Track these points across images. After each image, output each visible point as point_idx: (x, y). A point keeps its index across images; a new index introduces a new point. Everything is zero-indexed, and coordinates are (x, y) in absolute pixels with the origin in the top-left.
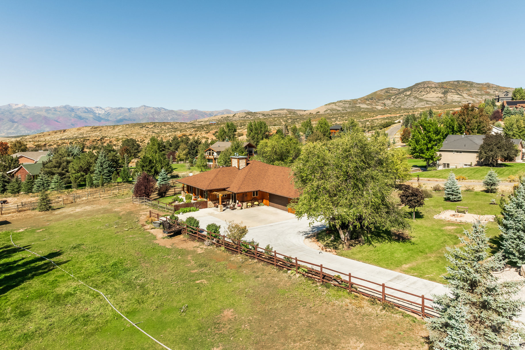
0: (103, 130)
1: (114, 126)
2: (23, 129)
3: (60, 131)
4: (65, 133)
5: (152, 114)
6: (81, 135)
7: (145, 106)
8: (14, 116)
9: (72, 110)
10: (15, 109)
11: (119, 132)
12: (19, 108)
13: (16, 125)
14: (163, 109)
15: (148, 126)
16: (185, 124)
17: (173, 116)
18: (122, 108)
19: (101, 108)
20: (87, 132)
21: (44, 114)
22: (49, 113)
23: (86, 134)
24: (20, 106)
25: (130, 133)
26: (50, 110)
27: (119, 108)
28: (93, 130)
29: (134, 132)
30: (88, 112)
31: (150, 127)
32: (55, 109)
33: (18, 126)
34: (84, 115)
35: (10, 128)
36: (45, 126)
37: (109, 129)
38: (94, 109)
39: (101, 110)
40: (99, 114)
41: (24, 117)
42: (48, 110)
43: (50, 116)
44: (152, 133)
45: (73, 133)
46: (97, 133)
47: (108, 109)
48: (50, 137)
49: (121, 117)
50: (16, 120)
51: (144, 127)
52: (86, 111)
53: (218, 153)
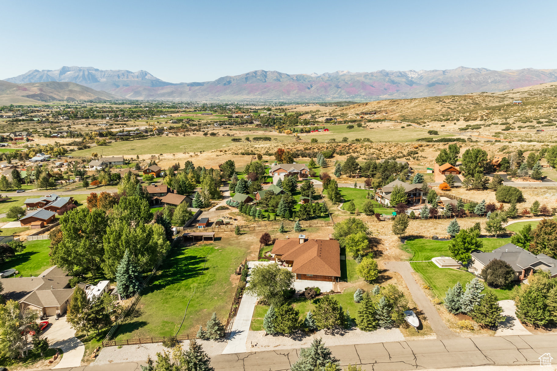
0: (401, 104)
1: (412, 99)
2: (344, 94)
3: (363, 104)
4: (367, 106)
5: (470, 76)
6: (379, 108)
7: (462, 67)
8: (339, 82)
9: (387, 74)
10: (341, 76)
11: (414, 107)
12: (344, 75)
13: (340, 90)
14: (484, 70)
15: (446, 101)
16: (491, 98)
17: (496, 78)
18: (436, 71)
19: (414, 71)
20: (386, 105)
21: (362, 79)
22: (366, 79)
23: (384, 108)
24: (344, 73)
25: (424, 108)
26: (368, 75)
27: (433, 71)
28: (391, 103)
29: (428, 107)
30: (402, 76)
31: (447, 101)
32: (372, 74)
33: (341, 91)
34: (396, 79)
35: (335, 93)
36: (362, 91)
37: (406, 103)
38: (407, 73)
39: (414, 73)
40: (412, 78)
41: (346, 83)
42: (366, 75)
43: (367, 81)
44: (446, 109)
45: (373, 106)
46: (394, 107)
47: (421, 72)
48: (354, 110)
49: (433, 80)
50: (340, 86)
51: (441, 101)
52: (400, 75)
53: (387, 193)
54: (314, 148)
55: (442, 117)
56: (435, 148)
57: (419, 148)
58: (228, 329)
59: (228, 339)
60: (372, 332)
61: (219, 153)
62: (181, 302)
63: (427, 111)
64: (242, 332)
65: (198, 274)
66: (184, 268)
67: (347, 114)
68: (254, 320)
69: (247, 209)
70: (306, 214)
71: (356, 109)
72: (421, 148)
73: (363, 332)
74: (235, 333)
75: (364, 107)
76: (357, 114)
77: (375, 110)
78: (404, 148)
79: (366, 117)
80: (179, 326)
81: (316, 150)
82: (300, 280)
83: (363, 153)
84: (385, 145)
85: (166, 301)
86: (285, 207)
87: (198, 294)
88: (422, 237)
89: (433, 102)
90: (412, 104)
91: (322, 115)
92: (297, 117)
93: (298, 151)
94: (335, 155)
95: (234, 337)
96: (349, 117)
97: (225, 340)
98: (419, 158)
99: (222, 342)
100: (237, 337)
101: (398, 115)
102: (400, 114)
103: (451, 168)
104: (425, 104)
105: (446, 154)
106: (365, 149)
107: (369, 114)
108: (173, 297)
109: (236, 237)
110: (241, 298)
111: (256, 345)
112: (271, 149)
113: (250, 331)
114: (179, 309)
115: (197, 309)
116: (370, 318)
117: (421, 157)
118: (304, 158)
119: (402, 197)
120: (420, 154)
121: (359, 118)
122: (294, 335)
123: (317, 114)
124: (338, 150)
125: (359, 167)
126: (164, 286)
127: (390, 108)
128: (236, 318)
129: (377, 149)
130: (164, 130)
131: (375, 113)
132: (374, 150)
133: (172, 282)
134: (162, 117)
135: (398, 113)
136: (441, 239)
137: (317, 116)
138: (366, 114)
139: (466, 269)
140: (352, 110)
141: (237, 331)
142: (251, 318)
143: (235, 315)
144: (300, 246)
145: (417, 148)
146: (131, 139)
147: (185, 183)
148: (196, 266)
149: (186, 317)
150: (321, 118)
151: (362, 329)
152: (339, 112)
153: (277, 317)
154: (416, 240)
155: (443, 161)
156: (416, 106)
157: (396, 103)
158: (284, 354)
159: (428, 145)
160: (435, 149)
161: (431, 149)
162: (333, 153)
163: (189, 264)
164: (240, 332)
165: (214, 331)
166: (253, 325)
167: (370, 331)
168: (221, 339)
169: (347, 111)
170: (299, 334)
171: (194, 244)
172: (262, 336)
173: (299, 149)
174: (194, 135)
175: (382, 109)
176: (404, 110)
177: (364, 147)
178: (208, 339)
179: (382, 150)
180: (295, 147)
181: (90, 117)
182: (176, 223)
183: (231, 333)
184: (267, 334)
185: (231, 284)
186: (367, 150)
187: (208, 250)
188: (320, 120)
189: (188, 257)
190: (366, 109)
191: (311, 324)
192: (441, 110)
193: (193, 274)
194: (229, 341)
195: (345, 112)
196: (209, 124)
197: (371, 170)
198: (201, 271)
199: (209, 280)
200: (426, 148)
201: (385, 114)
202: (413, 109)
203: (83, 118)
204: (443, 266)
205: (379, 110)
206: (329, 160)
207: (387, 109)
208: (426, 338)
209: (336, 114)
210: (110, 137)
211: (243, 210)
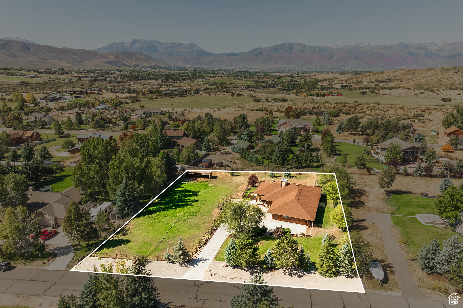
0: (416, 73)
1: (428, 69)
2: (363, 64)
3: (379, 73)
4: (383, 75)
6: (394, 77)
8: (359, 53)
9: (406, 46)
10: (361, 47)
11: (430, 76)
12: (364, 47)
13: (359, 60)
18: (458, 43)
19: (435, 43)
20: (401, 74)
21: (381, 51)
22: (385, 50)
23: (399, 77)
24: (365, 45)
25: (441, 78)
26: (387, 47)
27: (455, 43)
28: (407, 72)
29: (445, 77)
30: (421, 48)
32: (391, 46)
33: (359, 62)
34: (415, 51)
35: (354, 64)
36: (380, 62)
37: (422, 72)
38: (427, 45)
39: (434, 45)
40: (432, 50)
41: (365, 54)
42: (385, 47)
43: (386, 53)
45: (389, 75)
46: (409, 76)
47: (442, 44)
48: (369, 78)
49: (454, 52)
50: (359, 57)
51: (459, 71)
52: (419, 47)
53: (383, 150)
54: (322, 108)
55: (458, 86)
56: (443, 111)
57: (426, 111)
58: (195, 256)
59: (192, 265)
60: (332, 278)
61: (237, 109)
62: (164, 227)
63: (443, 80)
64: (206, 260)
65: (186, 205)
66: (177, 199)
67: (362, 82)
68: (221, 251)
69: (246, 155)
70: (298, 162)
71: (372, 77)
72: (428, 111)
73: (322, 277)
74: (199, 261)
75: (379, 76)
76: (372, 82)
77: (390, 79)
78: (411, 110)
79: (380, 84)
80: (155, 248)
81: (323, 109)
82: (276, 221)
83: (368, 113)
84: (392, 107)
85: (152, 225)
86: (280, 154)
87: (181, 222)
88: (410, 193)
89: (450, 72)
90: (428, 74)
91: (339, 82)
92: (316, 83)
93: (306, 109)
94: (340, 114)
95: (198, 264)
96: (364, 85)
97: (188, 266)
98: (425, 121)
99: (185, 267)
100: (200, 264)
101: (412, 83)
102: (415, 82)
103: (457, 131)
104: (442, 73)
105: (453, 117)
106: (371, 110)
107: (384, 82)
108: (159, 222)
109: (230, 178)
110: (216, 230)
111: (214, 275)
112: (282, 107)
113: (214, 261)
114: (160, 233)
115: (175, 234)
116: (330, 263)
117: (427, 120)
118: (312, 116)
119: (398, 154)
120: (426, 117)
121: (374, 85)
122: (253, 270)
123: (334, 81)
124: (344, 109)
125: (361, 125)
126: (155, 212)
127: (405, 77)
128: (206, 247)
129: (383, 111)
130: (200, 90)
131: (390, 82)
132: (380, 111)
133: (163, 210)
134: (202, 80)
135: (413, 81)
136: (431, 197)
137: (333, 83)
138: (380, 82)
139: (453, 228)
140: (368, 78)
141: (202, 259)
142: (218, 249)
143: (205, 244)
144: (282, 188)
145: (424, 111)
146: (173, 97)
147: (200, 130)
148: (188, 198)
149: (164, 240)
150: (338, 84)
151: (321, 274)
152: (355, 79)
153: (236, 250)
154: (403, 196)
155: (450, 124)
156: (432, 76)
157: (412, 72)
158: (237, 287)
159: (436, 109)
160: (443, 113)
161: (439, 113)
162: (339, 112)
163: (183, 196)
164: (204, 260)
165: (178, 255)
166: (218, 256)
167: (329, 277)
168: (185, 265)
169: (363, 79)
170: (258, 270)
171: (193, 180)
172: (222, 267)
173: (308, 108)
174: (224, 96)
175: (397, 78)
176: (419, 79)
177: (370, 109)
178: (173, 263)
179: (388, 112)
180: (304, 106)
181: (147, 79)
182: (183, 162)
183: (196, 260)
184: (227, 266)
185: (212, 217)
186: (373, 111)
187: (202, 186)
188: (336, 86)
189: (184, 190)
190: (381, 78)
191: (270, 261)
192: (459, 80)
193: (183, 205)
194: (192, 267)
195: (360, 80)
196: (238, 87)
197: (372, 128)
198: (190, 203)
199: (194, 211)
200: (434, 112)
201: (399, 83)
202: (428, 78)
203: (142, 80)
204: (426, 223)
205: (394, 78)
206: (334, 118)
207: (402, 77)
208: (389, 293)
209: (351, 81)
210: (157, 94)
211: (243, 156)
